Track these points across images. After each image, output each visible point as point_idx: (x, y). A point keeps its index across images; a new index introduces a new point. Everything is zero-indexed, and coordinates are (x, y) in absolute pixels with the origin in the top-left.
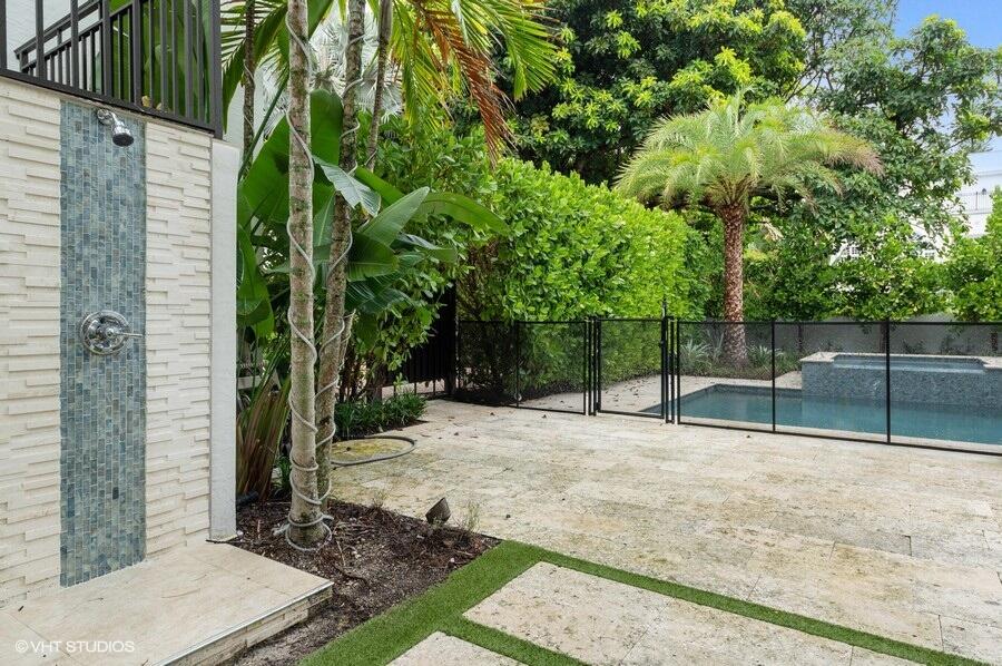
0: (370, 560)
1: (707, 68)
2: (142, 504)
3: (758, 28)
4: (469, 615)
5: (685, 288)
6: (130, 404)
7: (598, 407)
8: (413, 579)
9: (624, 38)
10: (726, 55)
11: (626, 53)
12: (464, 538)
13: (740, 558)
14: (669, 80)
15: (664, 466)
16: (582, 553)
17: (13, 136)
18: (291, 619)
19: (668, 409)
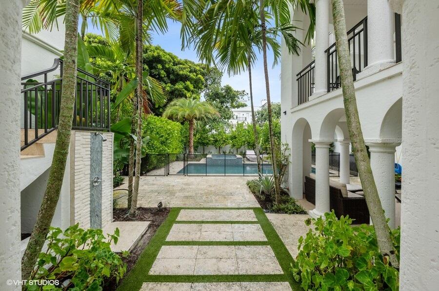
0: (149, 217)
1: (184, 84)
2: (101, 217)
3: (194, 77)
4: (177, 220)
5: (180, 140)
6: (99, 196)
7: (168, 174)
8: (161, 218)
9: (162, 72)
10: (188, 83)
11: (163, 76)
12: (165, 209)
13: (211, 201)
14: (174, 85)
15: (190, 187)
16: (187, 206)
17: (84, 143)
18: (146, 229)
19: (185, 171)
